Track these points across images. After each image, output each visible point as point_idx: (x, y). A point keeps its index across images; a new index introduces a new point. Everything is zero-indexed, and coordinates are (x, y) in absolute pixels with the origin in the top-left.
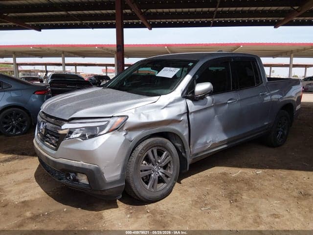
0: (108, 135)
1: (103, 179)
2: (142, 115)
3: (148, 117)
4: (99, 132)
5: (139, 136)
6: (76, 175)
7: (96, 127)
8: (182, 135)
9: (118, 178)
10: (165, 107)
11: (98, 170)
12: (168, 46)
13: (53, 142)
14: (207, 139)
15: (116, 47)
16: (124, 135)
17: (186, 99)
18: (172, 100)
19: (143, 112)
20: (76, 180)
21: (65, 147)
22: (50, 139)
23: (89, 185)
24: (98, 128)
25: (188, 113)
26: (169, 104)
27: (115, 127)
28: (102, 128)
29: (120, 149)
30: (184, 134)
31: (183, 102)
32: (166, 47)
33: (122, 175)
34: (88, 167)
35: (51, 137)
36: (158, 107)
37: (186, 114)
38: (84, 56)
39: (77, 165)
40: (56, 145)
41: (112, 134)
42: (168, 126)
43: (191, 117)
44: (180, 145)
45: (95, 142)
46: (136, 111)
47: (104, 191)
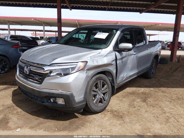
0: (77, 73)
1: (74, 100)
2: (94, 61)
3: (97, 62)
4: (71, 72)
5: (93, 73)
6: (56, 99)
7: (69, 68)
8: (113, 72)
9: (82, 99)
10: (105, 56)
11: (72, 95)
12: (78, 20)
13: (37, 79)
14: (124, 75)
15: (57, 20)
16: (86, 73)
17: (115, 51)
18: (108, 52)
19: (95, 59)
20: (55, 102)
21: (48, 81)
22: (34, 77)
23: (65, 105)
24: (70, 69)
25: (116, 59)
26: (107, 54)
27: (81, 68)
28: (73, 69)
29: (84, 81)
30: (114, 72)
31: (114, 53)
32: (77, 21)
33: (84, 97)
34: (65, 94)
35: (35, 76)
36: (102, 56)
37: (115, 60)
38: (22, 25)
39: (57, 93)
40: (40, 80)
41: (80, 73)
42: (107, 68)
43: (118, 62)
44: (111, 79)
45: (70, 78)
46: (91, 58)
47: (75, 108)
